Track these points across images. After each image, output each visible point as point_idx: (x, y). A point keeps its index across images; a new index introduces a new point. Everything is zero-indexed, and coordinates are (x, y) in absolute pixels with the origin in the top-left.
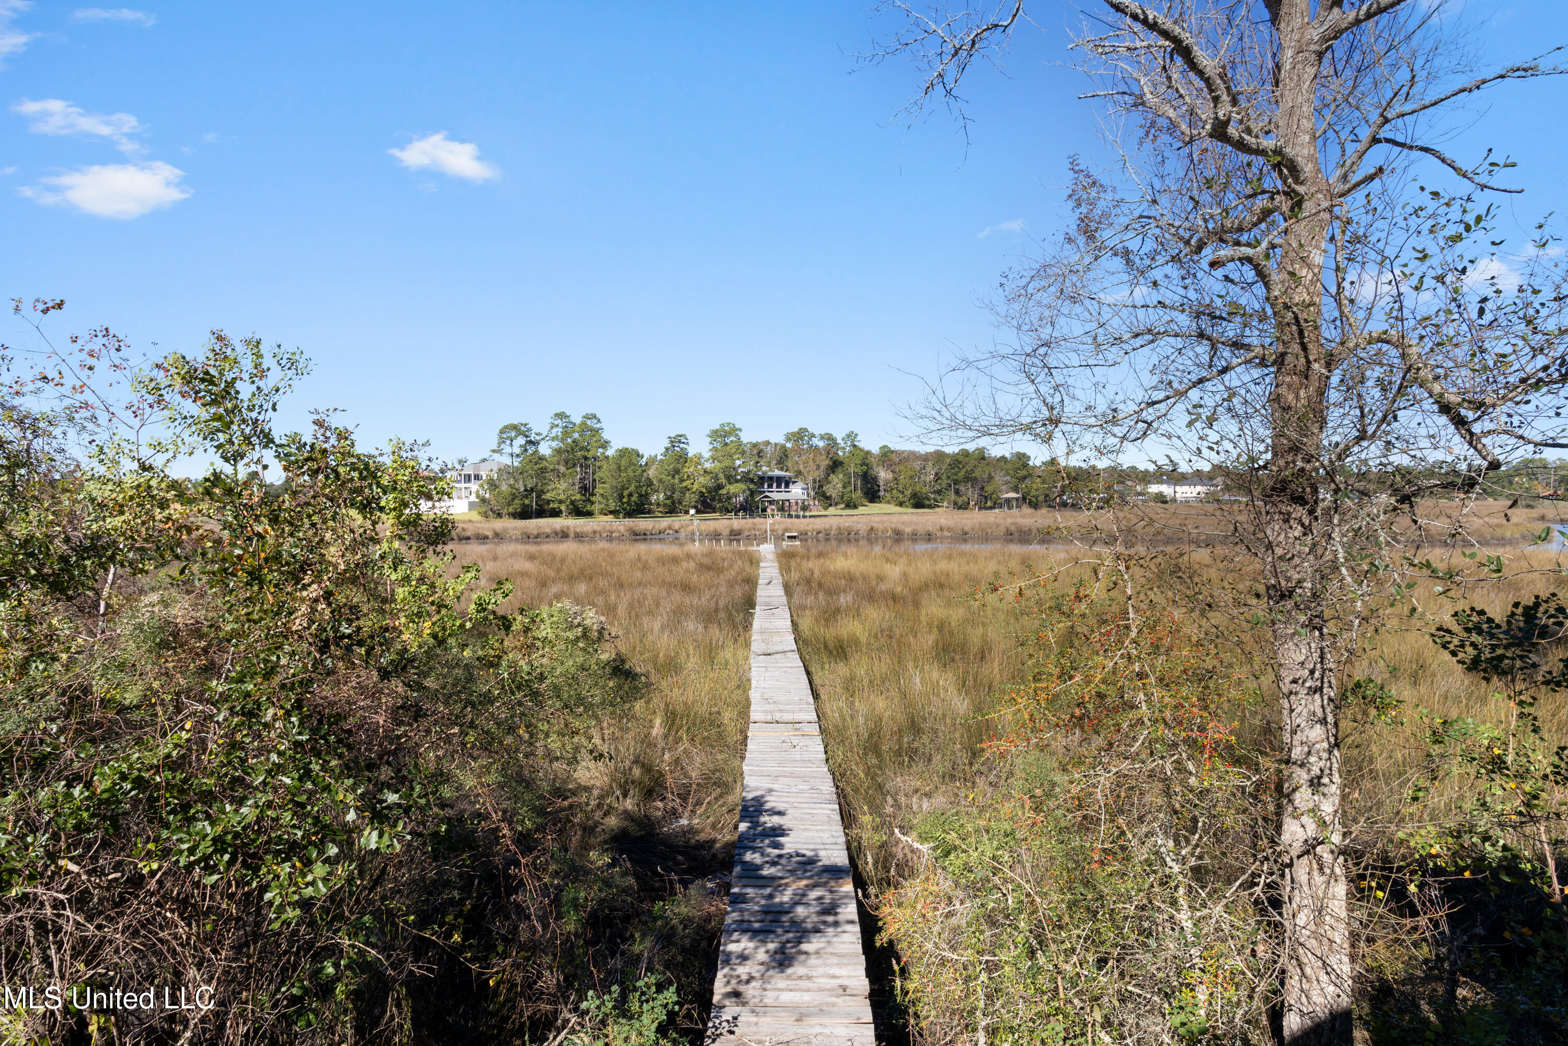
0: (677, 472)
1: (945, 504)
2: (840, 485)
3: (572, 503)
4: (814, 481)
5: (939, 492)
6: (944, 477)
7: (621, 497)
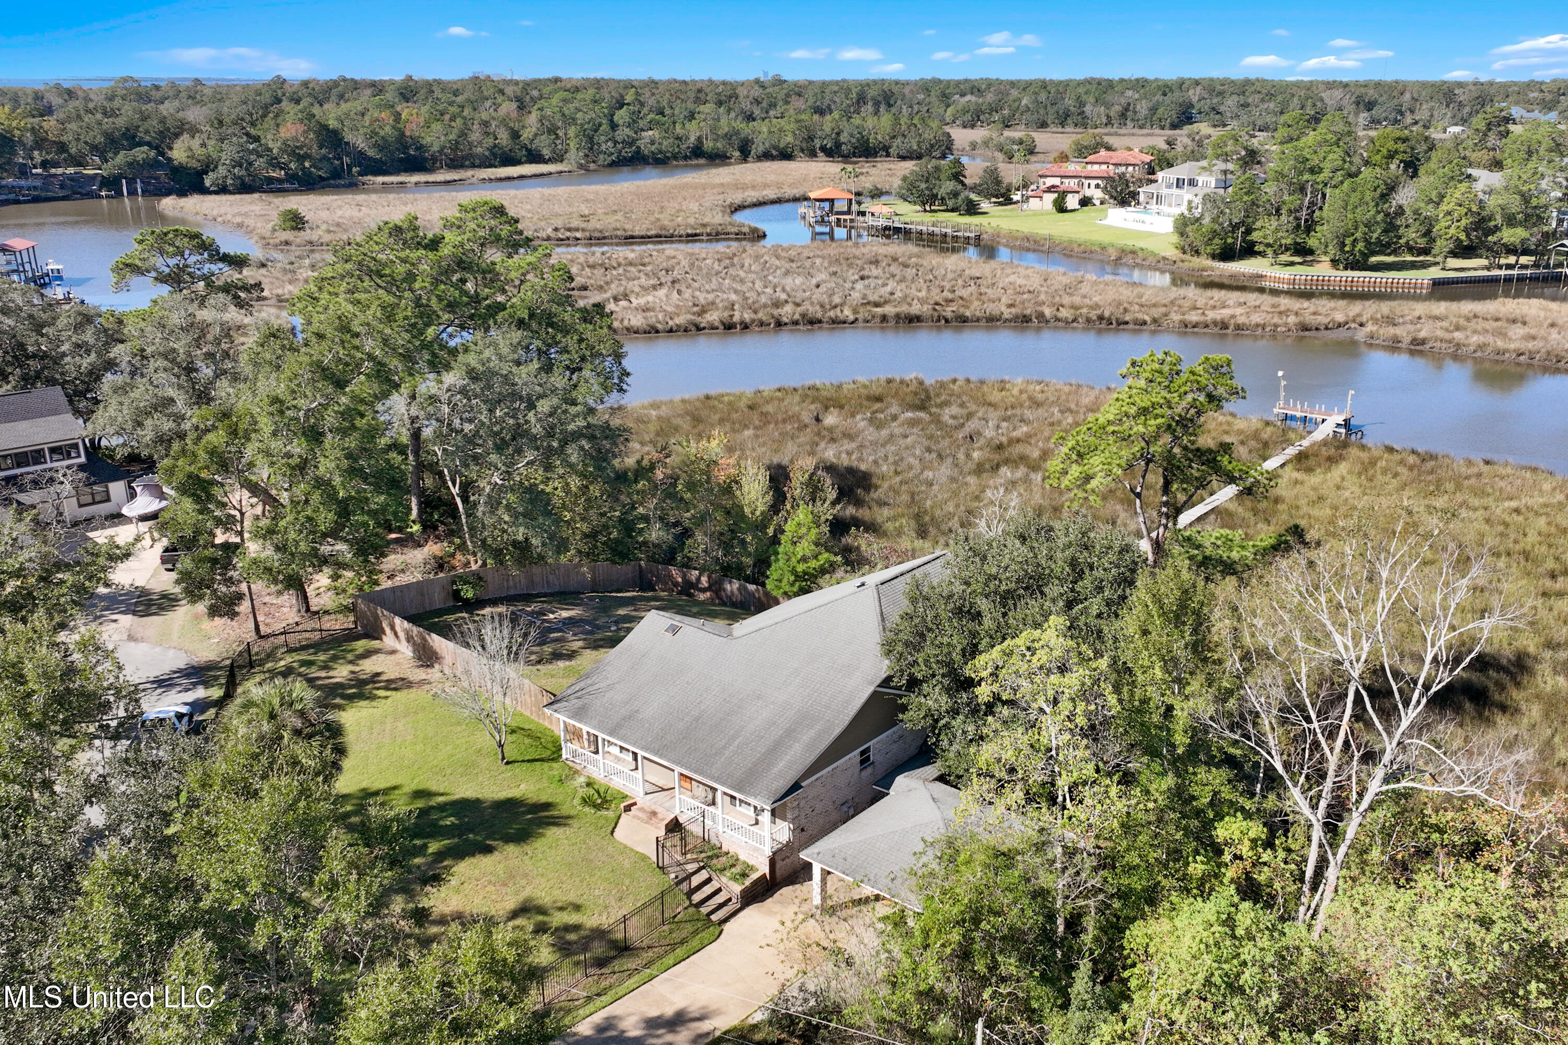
0: (1442, 199)
7: (1343, 244)
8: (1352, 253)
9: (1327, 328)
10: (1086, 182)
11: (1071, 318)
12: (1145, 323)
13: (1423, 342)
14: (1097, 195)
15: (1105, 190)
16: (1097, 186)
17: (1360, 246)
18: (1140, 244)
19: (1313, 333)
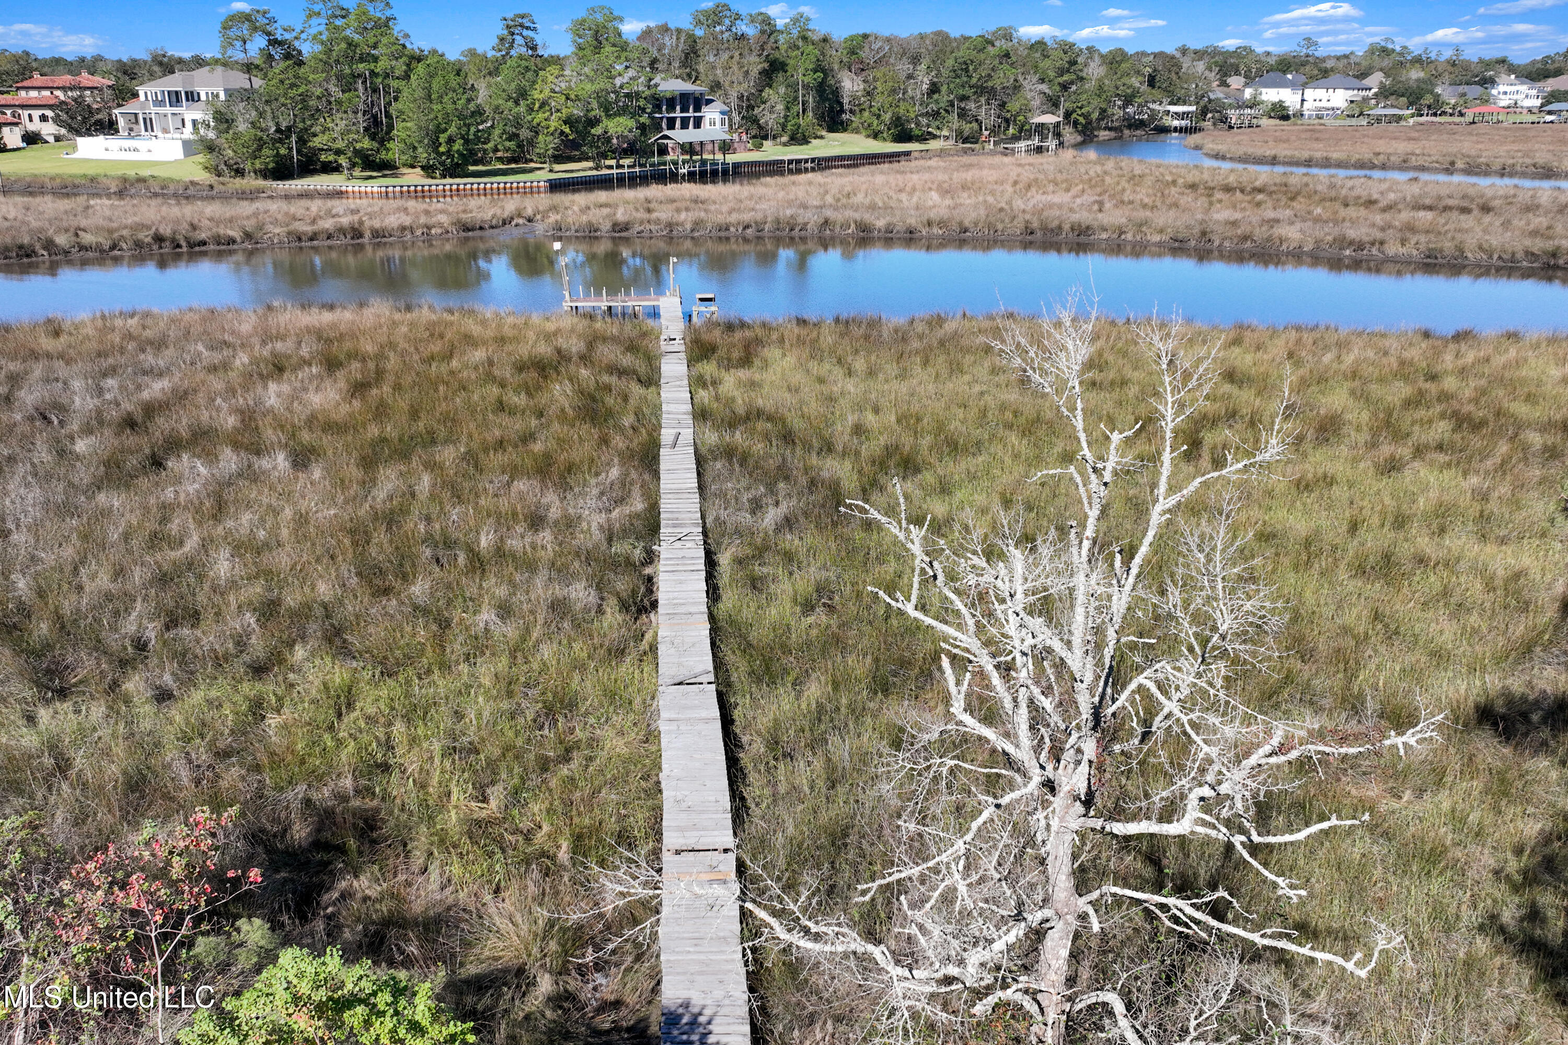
0: (523, 94)
1: (945, 133)
2: (780, 107)
3: (357, 152)
4: (741, 98)
5: (936, 115)
6: (944, 89)
7: (435, 144)
8: (449, 153)
9: (492, 227)
10: (25, 114)
11: (107, 244)
12: (232, 241)
13: (626, 227)
14: (48, 130)
15: (57, 120)
16: (44, 118)
17: (458, 146)
18: (145, 173)
19: (478, 233)
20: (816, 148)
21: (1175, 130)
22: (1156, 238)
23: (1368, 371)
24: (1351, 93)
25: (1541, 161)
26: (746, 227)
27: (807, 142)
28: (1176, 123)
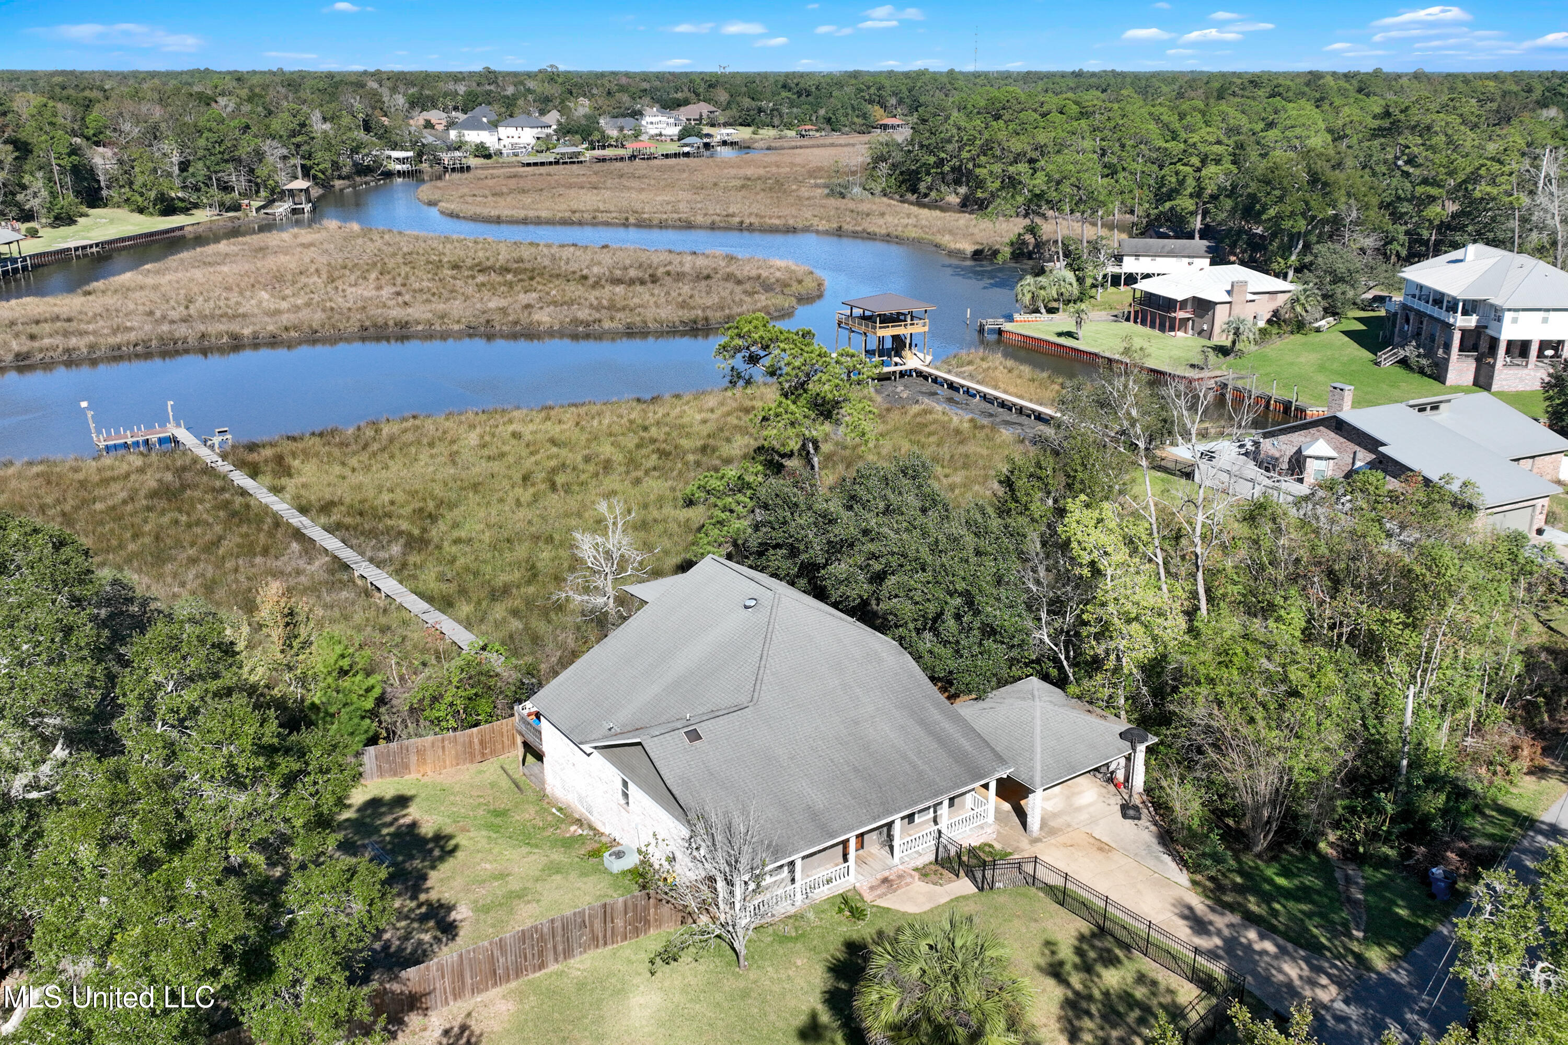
1: (206, 202)
2: (45, 193)
5: (195, 188)
6: (199, 164)
20: (88, 229)
21: (400, 174)
22: (456, 327)
23: (616, 429)
24: (535, 130)
25: (683, 216)
26: (135, 345)
27: (75, 222)
28: (399, 167)
